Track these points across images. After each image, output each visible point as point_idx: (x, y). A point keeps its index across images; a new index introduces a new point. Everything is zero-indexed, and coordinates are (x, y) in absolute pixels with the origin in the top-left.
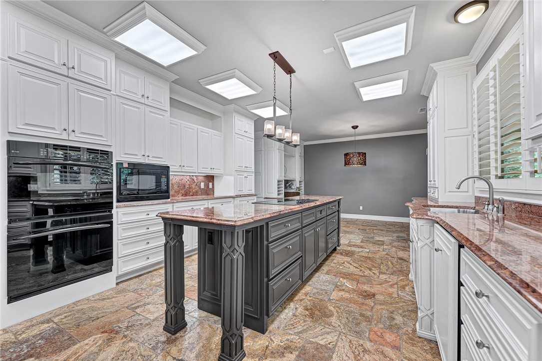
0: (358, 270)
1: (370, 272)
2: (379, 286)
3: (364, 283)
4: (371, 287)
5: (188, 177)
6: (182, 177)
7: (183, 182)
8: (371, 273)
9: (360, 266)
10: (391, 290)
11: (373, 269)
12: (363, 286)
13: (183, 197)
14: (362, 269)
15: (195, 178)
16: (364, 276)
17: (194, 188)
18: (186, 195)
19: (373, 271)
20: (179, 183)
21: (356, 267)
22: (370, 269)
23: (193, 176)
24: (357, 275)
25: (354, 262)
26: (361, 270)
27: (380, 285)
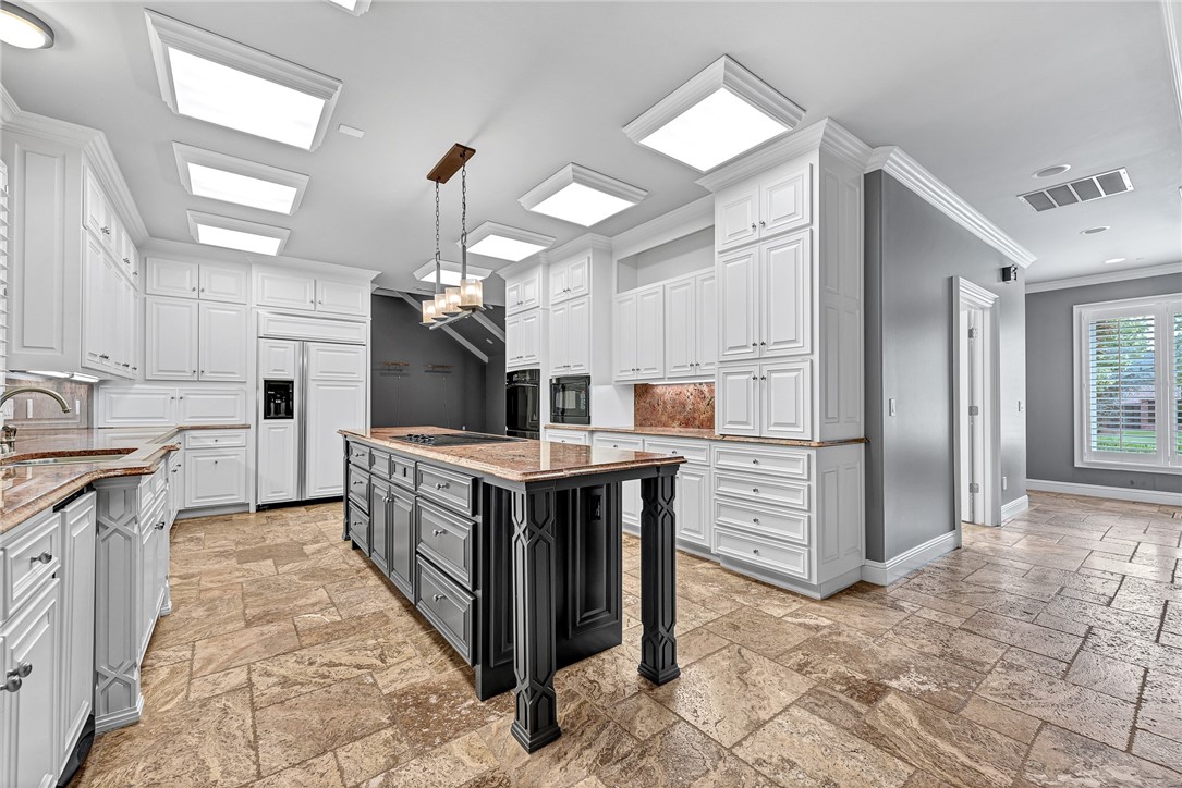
0: (319, 660)
1: (283, 672)
2: (243, 645)
3: (280, 634)
4: (262, 634)
5: (692, 387)
6: (679, 389)
7: (682, 397)
8: (275, 670)
9: (324, 677)
10: (212, 649)
11: (277, 689)
12: (281, 628)
13: (682, 430)
14: (313, 669)
15: (705, 388)
16: (291, 651)
17: (702, 410)
18: (687, 423)
19: (275, 680)
20: (675, 400)
21: (331, 664)
22: (285, 682)
23: (701, 384)
24: (312, 645)
25: (359, 680)
26: (311, 664)
27: (242, 649)
